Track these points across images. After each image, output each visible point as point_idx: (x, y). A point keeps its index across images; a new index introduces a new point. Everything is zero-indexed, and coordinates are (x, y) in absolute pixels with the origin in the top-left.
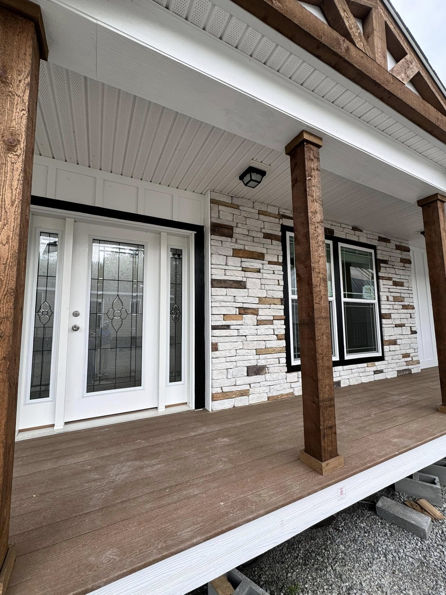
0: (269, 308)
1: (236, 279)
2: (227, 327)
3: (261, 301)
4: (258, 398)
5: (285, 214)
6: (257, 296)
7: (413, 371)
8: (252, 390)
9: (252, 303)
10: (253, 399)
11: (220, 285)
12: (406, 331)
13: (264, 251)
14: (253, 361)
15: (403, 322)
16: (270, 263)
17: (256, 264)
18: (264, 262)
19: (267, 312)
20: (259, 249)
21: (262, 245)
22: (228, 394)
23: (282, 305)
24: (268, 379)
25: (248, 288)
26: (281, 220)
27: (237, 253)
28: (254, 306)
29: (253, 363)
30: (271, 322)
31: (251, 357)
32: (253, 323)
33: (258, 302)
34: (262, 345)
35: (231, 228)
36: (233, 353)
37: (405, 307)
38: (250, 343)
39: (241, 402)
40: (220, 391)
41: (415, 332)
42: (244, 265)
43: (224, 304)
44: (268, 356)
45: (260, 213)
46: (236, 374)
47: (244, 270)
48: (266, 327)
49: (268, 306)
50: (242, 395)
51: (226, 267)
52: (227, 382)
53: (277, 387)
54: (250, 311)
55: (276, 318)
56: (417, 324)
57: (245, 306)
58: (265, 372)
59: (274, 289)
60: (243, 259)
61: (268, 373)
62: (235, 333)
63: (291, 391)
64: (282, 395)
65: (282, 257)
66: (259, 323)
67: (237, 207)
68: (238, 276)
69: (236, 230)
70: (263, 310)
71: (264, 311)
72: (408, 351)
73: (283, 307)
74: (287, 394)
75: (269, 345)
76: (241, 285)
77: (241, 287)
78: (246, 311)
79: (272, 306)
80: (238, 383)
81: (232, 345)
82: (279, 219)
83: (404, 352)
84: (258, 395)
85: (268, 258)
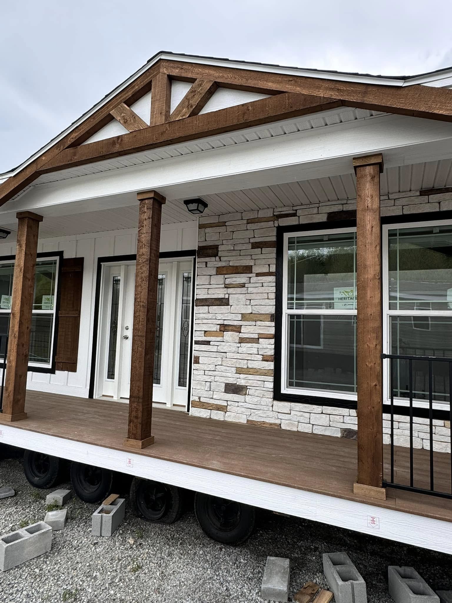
0: (255, 326)
1: (218, 296)
2: (208, 343)
3: (244, 317)
4: (235, 417)
5: (282, 213)
6: (240, 312)
8: (230, 408)
9: (234, 320)
10: (230, 417)
11: (203, 304)
13: (251, 263)
14: (232, 379)
16: (258, 275)
17: (241, 279)
18: (250, 275)
19: (251, 329)
20: (246, 262)
21: (249, 257)
22: (205, 404)
23: (271, 321)
24: (247, 400)
25: (231, 305)
26: (275, 222)
27: (220, 271)
28: (236, 323)
29: (231, 381)
30: (256, 341)
31: (229, 375)
32: (234, 341)
33: (240, 319)
34: (243, 364)
35: (216, 247)
36: (212, 367)
38: (229, 360)
39: (217, 416)
40: (197, 400)
42: (228, 281)
43: (205, 321)
44: (250, 377)
45: (250, 221)
46: (214, 388)
47: (227, 286)
48: (249, 345)
49: (254, 323)
50: (218, 409)
51: (208, 286)
52: (205, 394)
53: (259, 412)
54: (230, 328)
55: (262, 336)
57: (226, 323)
58: (244, 392)
59: (261, 303)
60: (226, 276)
61: (248, 395)
62: (215, 349)
63: (278, 422)
64: (264, 423)
65: (274, 266)
66: (242, 341)
67: (224, 224)
68: (220, 294)
69: (221, 248)
70: (245, 327)
71: (247, 328)
73: (273, 324)
74: (271, 424)
75: (251, 365)
76: (222, 302)
77: (223, 304)
78: (226, 328)
79: (259, 323)
80: (215, 397)
81: (210, 360)
82: (274, 222)
84: (236, 414)
85: (256, 270)
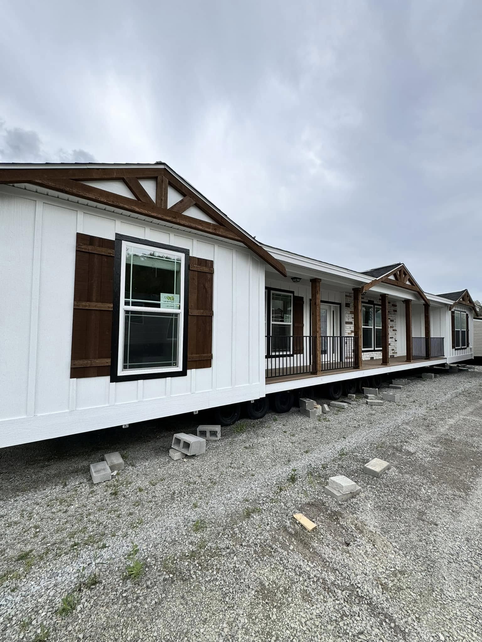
7: (395, 356)
12: (393, 340)
15: (393, 336)
37: (394, 330)
41: (396, 341)
56: (397, 338)
72: (394, 348)
83: (392, 348)
